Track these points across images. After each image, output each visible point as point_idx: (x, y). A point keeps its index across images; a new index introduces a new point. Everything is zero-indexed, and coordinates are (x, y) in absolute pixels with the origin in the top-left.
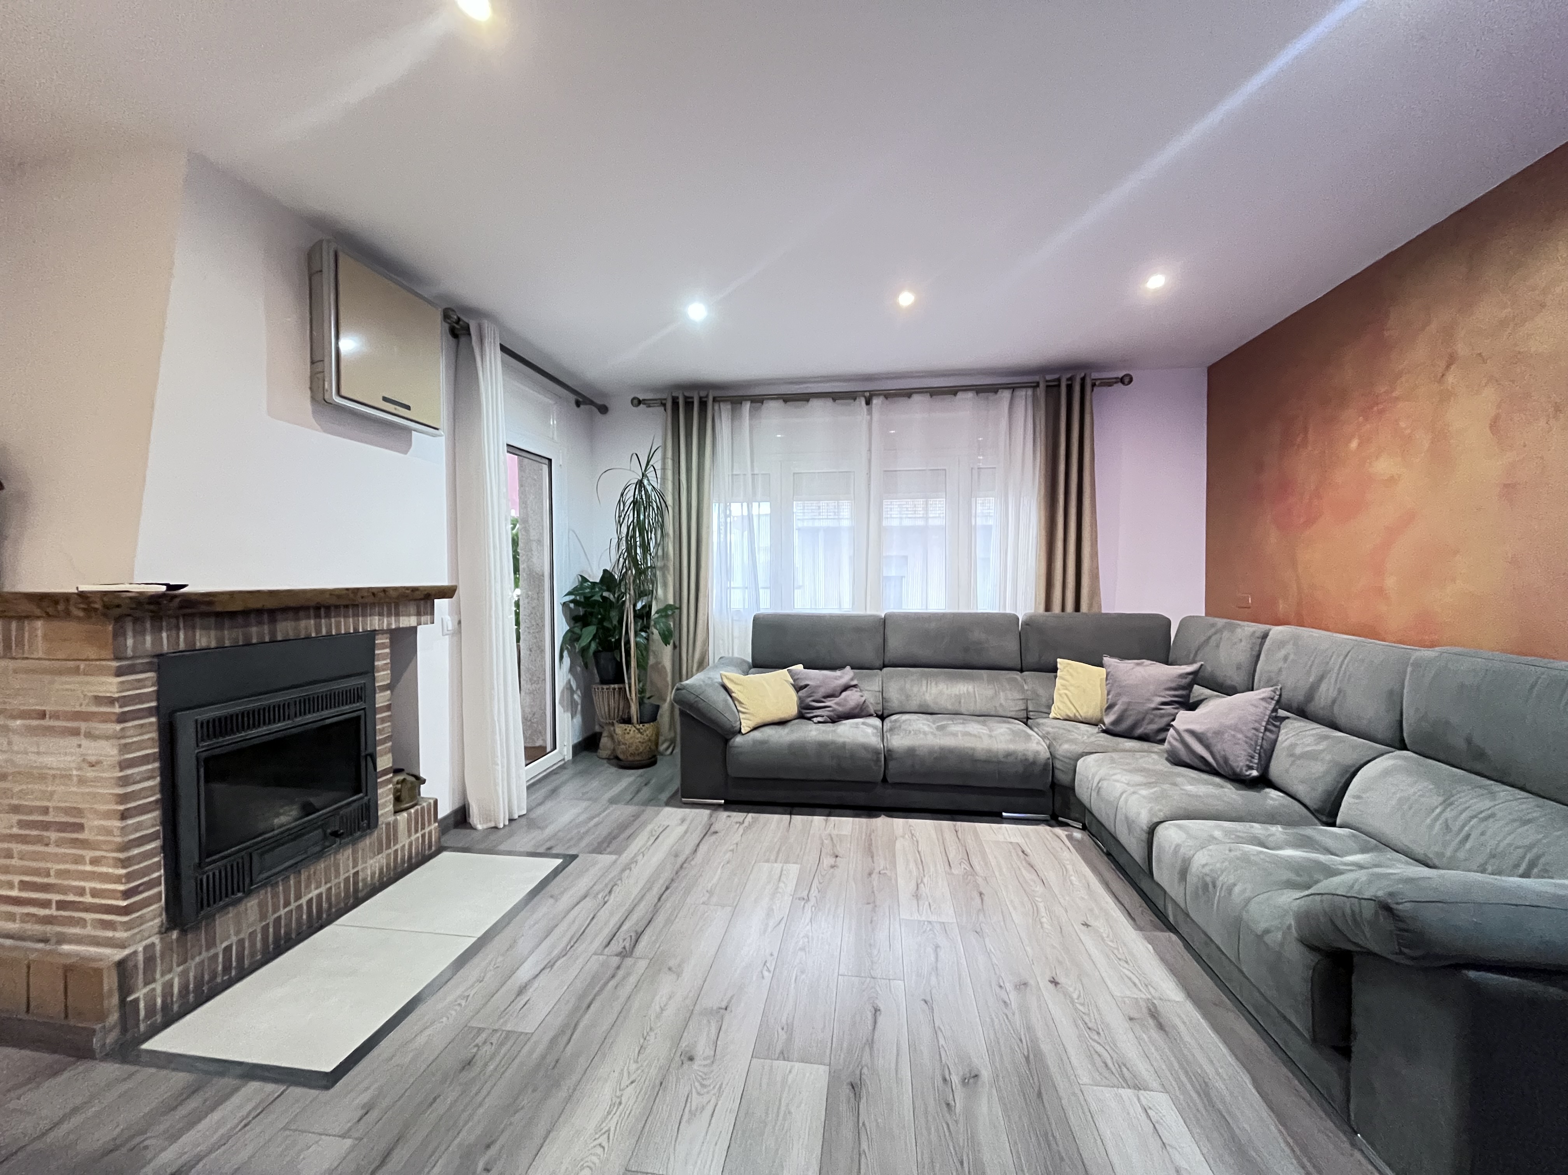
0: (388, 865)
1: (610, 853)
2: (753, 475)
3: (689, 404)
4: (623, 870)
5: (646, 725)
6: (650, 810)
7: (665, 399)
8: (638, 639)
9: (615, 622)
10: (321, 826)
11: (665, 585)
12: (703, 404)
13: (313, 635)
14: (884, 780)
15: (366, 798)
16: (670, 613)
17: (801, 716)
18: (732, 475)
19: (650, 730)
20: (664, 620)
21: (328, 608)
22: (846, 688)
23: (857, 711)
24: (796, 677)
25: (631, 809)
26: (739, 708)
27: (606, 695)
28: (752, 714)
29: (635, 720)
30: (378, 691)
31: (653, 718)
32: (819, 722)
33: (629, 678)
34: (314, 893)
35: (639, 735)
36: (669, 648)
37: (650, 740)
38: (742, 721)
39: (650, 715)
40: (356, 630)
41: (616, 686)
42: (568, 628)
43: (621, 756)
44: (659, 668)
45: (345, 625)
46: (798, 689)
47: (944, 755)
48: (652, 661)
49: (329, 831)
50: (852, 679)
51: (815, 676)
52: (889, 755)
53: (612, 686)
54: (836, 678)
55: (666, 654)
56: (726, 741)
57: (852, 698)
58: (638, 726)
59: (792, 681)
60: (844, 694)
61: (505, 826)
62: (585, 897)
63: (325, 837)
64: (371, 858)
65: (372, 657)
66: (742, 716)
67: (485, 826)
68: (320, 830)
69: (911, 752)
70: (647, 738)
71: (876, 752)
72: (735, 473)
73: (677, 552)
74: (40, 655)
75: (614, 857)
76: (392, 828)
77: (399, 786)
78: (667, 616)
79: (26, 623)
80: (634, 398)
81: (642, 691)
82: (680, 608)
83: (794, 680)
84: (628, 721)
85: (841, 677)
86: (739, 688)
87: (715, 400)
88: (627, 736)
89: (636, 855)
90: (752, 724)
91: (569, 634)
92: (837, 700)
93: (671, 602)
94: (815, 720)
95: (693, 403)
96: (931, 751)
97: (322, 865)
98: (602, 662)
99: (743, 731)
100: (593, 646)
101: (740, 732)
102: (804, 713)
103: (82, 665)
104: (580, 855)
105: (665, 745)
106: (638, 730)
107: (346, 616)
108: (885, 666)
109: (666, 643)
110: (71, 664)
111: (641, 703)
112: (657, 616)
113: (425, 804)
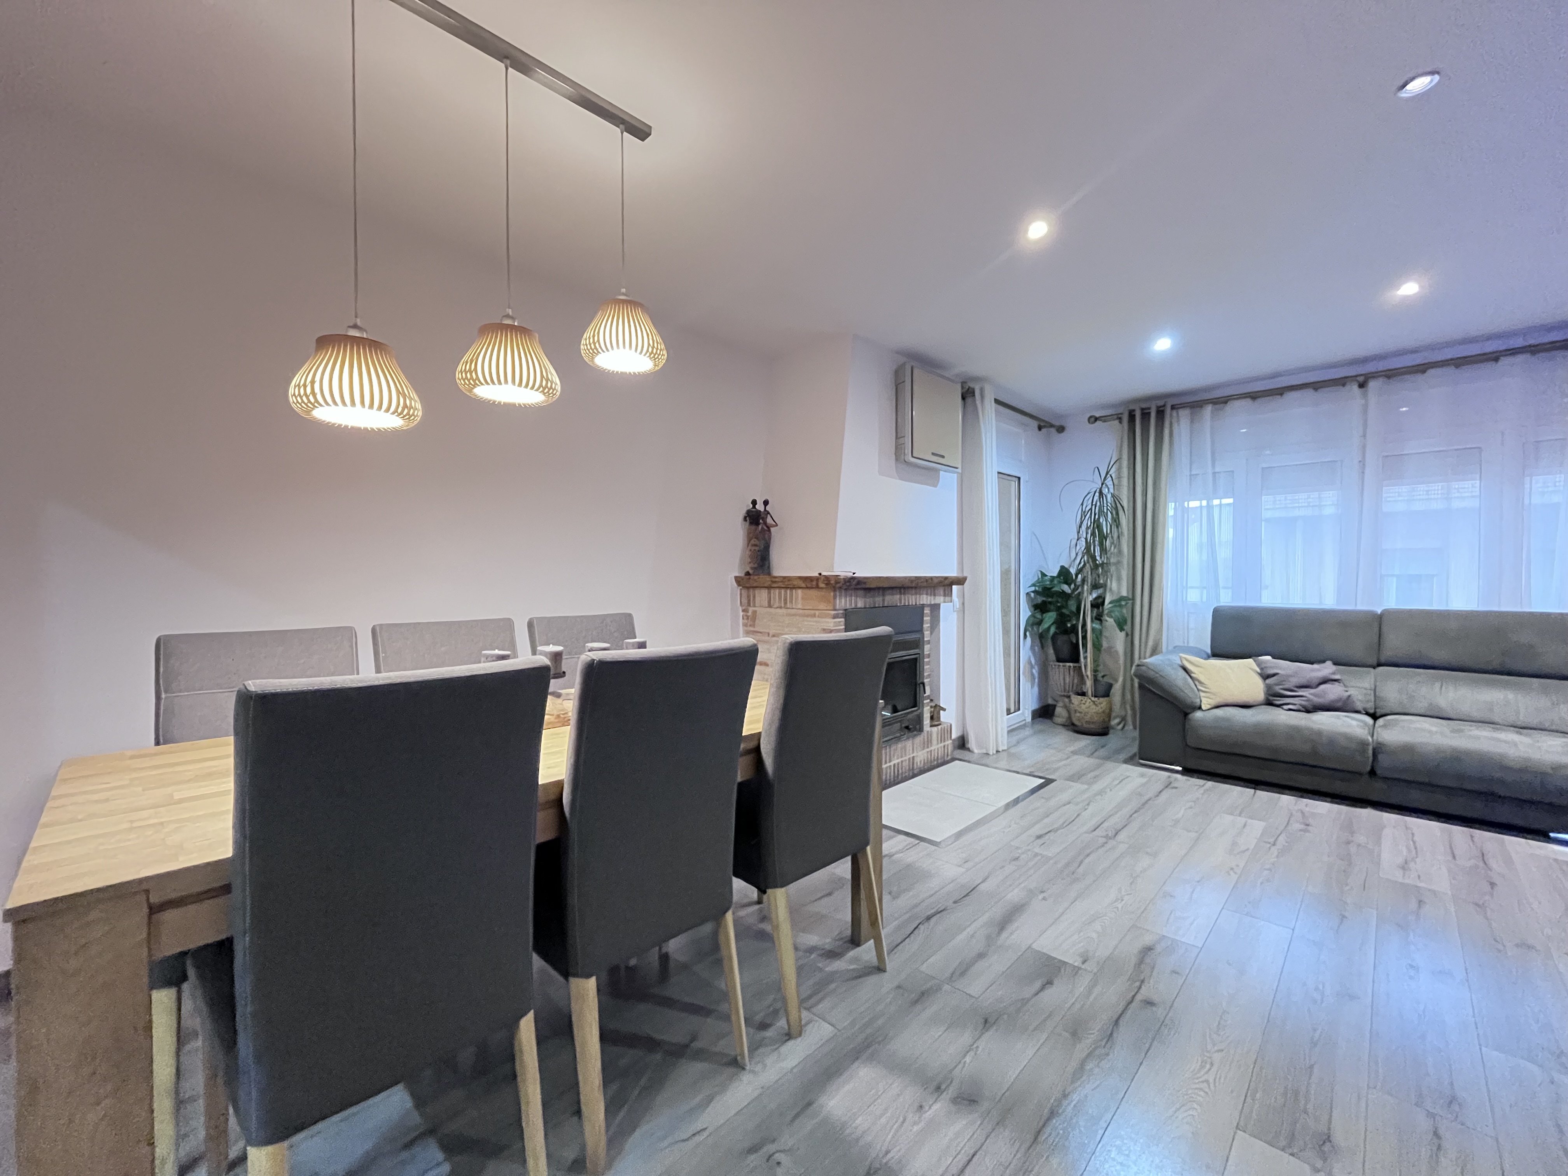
0: (928, 758)
1: (1082, 783)
2: (1214, 473)
3: (1145, 415)
4: (1096, 795)
5: (1101, 699)
6: (1109, 765)
7: (1121, 414)
8: (1094, 625)
9: (1074, 609)
10: (900, 721)
11: (1119, 579)
12: (1161, 413)
13: (899, 605)
14: (1372, 773)
15: (919, 711)
16: (1123, 603)
17: (1269, 703)
18: (1191, 475)
19: (1104, 703)
20: (1118, 609)
21: (904, 588)
22: (1325, 681)
23: (1339, 704)
24: (1263, 666)
25: (1092, 761)
26: (1200, 688)
27: (1062, 670)
28: (1214, 694)
29: (1090, 693)
30: (925, 643)
31: (1107, 694)
32: (1290, 710)
33: (1085, 658)
34: (896, 762)
35: (1094, 707)
36: (1123, 634)
37: (1103, 712)
38: (1203, 699)
39: (1105, 692)
40: (916, 604)
41: (1071, 664)
42: (1030, 614)
43: (1077, 723)
44: (1111, 650)
45: (912, 599)
46: (1265, 677)
47: (1457, 757)
48: (1105, 644)
49: (903, 725)
50: (1334, 673)
51: (1284, 667)
52: (1378, 750)
53: (1068, 664)
54: (1313, 670)
55: (1119, 640)
56: (1186, 715)
57: (1332, 692)
58: (1093, 699)
59: (1258, 670)
60: (1322, 687)
61: (993, 754)
62: (1069, 803)
63: (901, 729)
64: (920, 751)
65: (922, 622)
66: (1202, 694)
67: (980, 751)
68: (899, 724)
69: (1409, 749)
70: (1100, 710)
71: (1363, 744)
72: (1193, 473)
73: (1131, 550)
74: (800, 606)
75: (1086, 786)
76: (930, 734)
77: (932, 709)
78: (1121, 606)
79: (794, 591)
80: (1091, 417)
81: (1095, 671)
82: (1133, 599)
83: (1262, 669)
84: (1083, 694)
85: (1319, 670)
86: (1199, 669)
87: (1173, 407)
88: (1083, 707)
89: (1105, 788)
90: (1214, 702)
91: (1032, 619)
92: (1312, 691)
93: (1124, 593)
94: (1285, 707)
95: (1149, 413)
96: (1438, 751)
97: (900, 745)
98: (1059, 642)
99: (1203, 707)
100: (1053, 630)
101: (1200, 708)
102: (1272, 700)
103: (817, 613)
104: (1058, 780)
105: (1117, 721)
106: (1094, 702)
107: (912, 595)
108: (1379, 665)
109: (1121, 629)
110: (813, 612)
111: (1096, 680)
112: (1110, 605)
113: (946, 726)
